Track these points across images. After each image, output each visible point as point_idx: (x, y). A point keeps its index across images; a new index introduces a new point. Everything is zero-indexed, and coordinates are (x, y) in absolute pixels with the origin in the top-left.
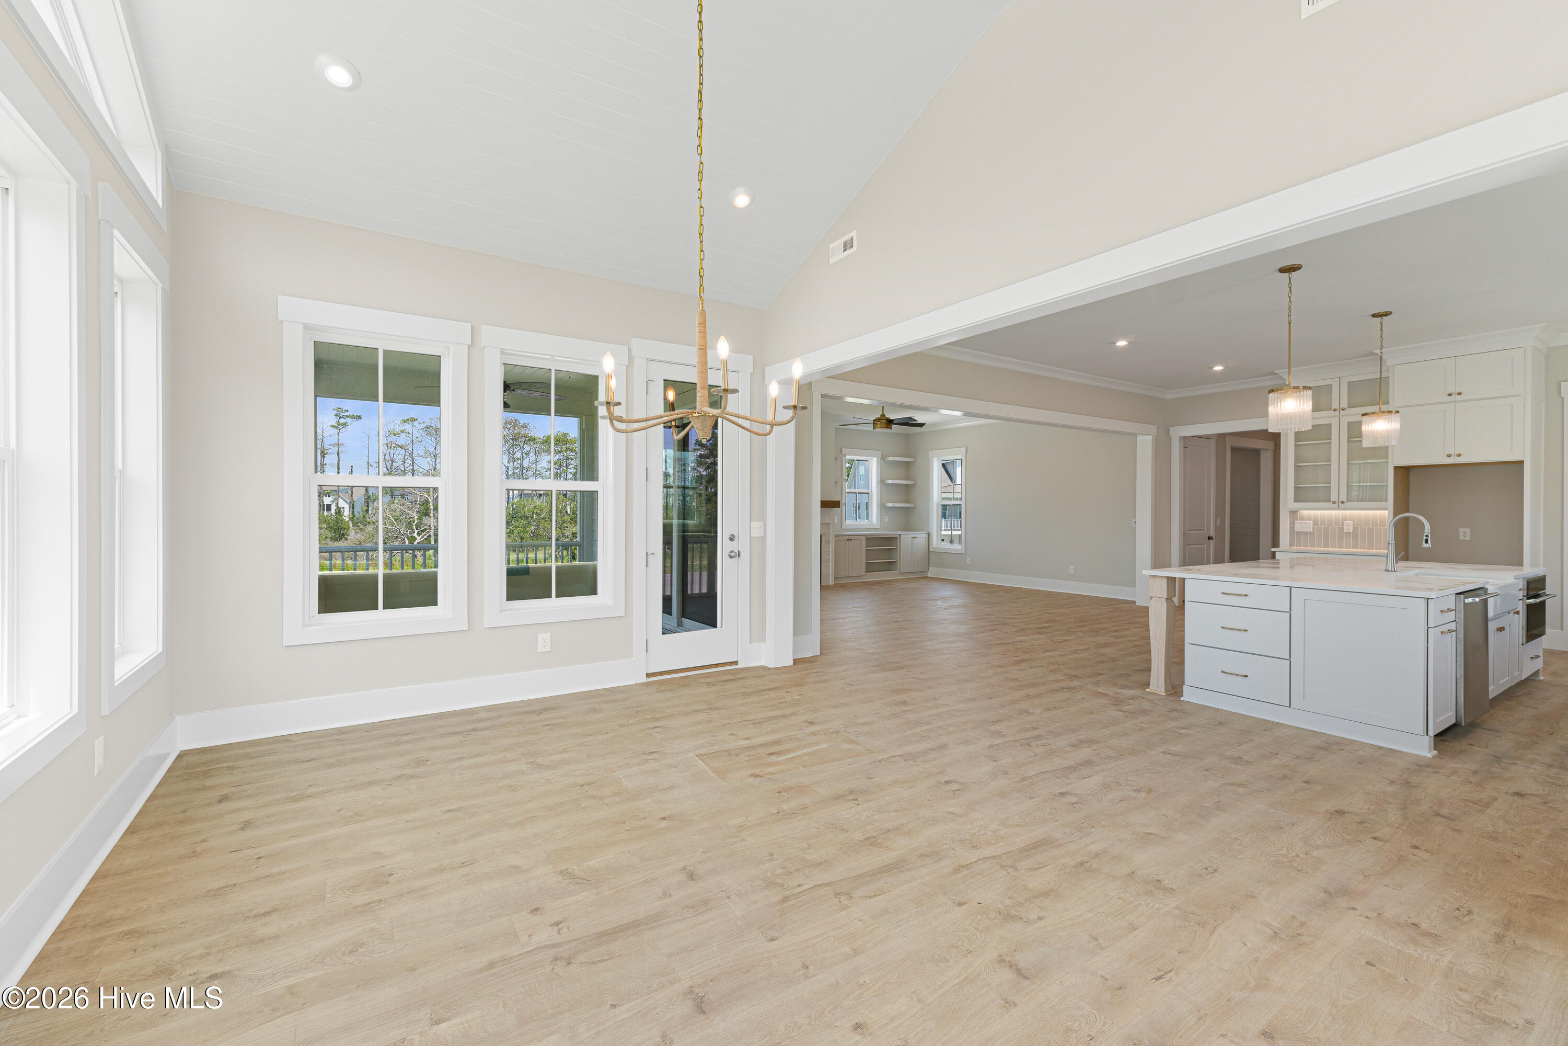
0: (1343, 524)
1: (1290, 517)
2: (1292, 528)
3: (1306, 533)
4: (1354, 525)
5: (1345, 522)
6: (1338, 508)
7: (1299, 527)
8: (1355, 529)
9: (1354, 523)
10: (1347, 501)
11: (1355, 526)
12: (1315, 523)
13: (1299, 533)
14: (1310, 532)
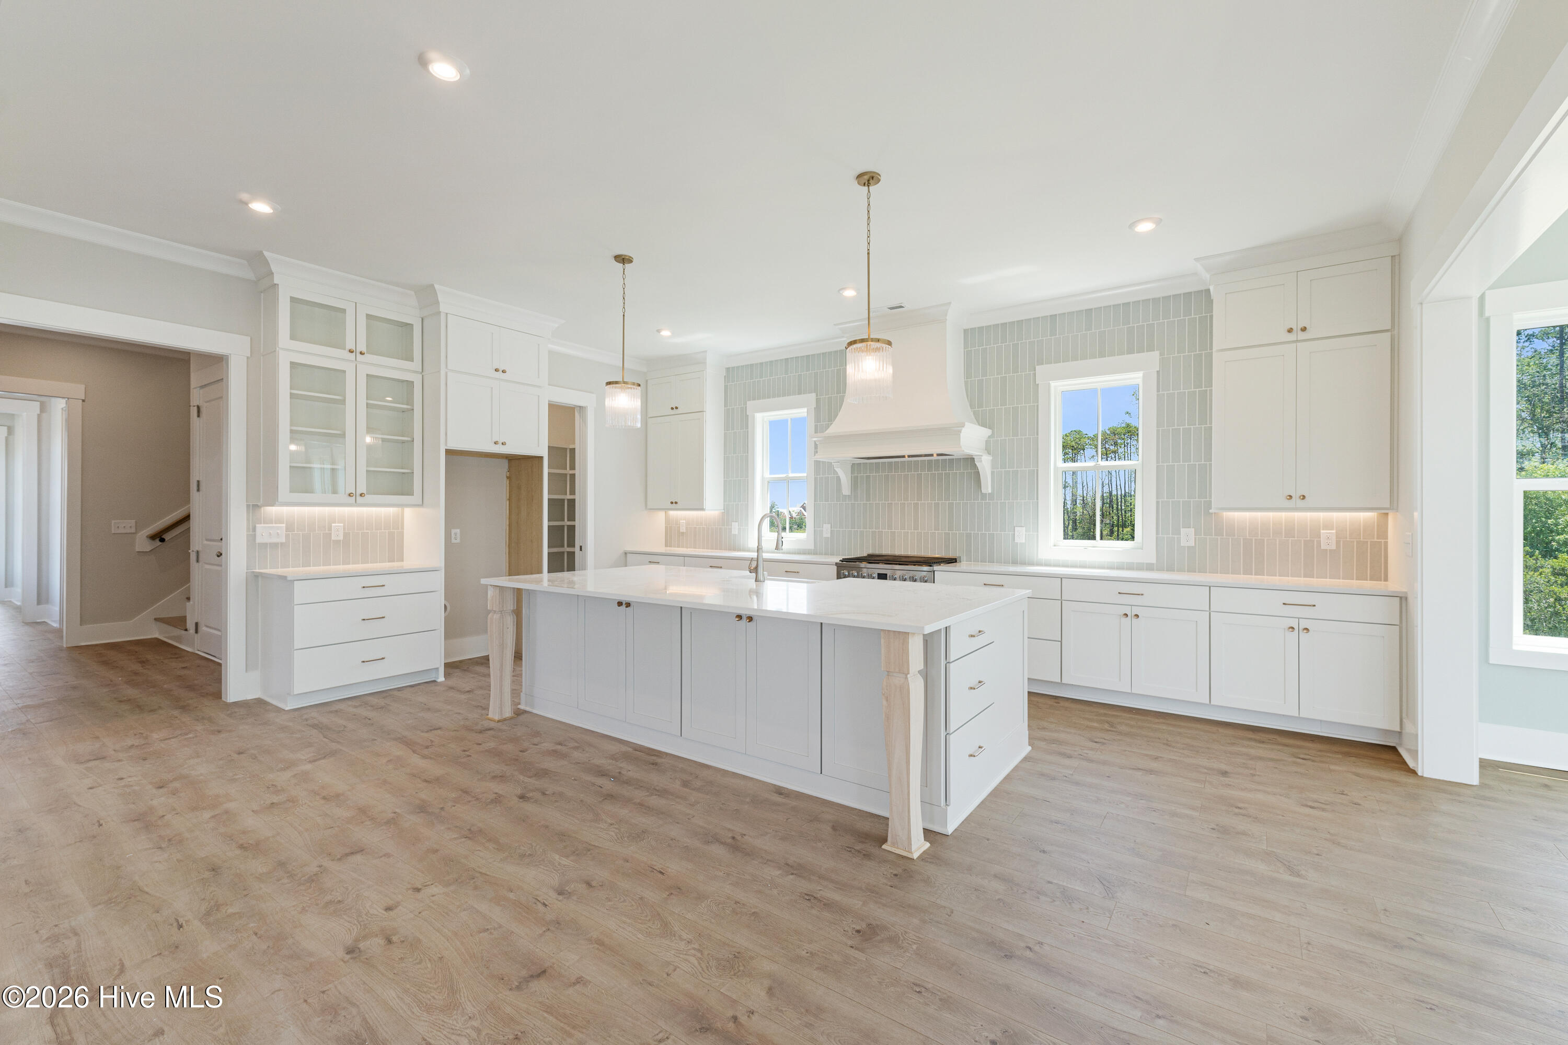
0: (330, 529)
1: (248, 520)
2: (252, 537)
3: (274, 546)
4: (344, 529)
5: (333, 525)
6: (356, 504)
7: (264, 534)
8: (346, 535)
9: (344, 526)
10: (368, 494)
11: (346, 531)
12: (289, 528)
13: (264, 546)
14: (282, 544)
